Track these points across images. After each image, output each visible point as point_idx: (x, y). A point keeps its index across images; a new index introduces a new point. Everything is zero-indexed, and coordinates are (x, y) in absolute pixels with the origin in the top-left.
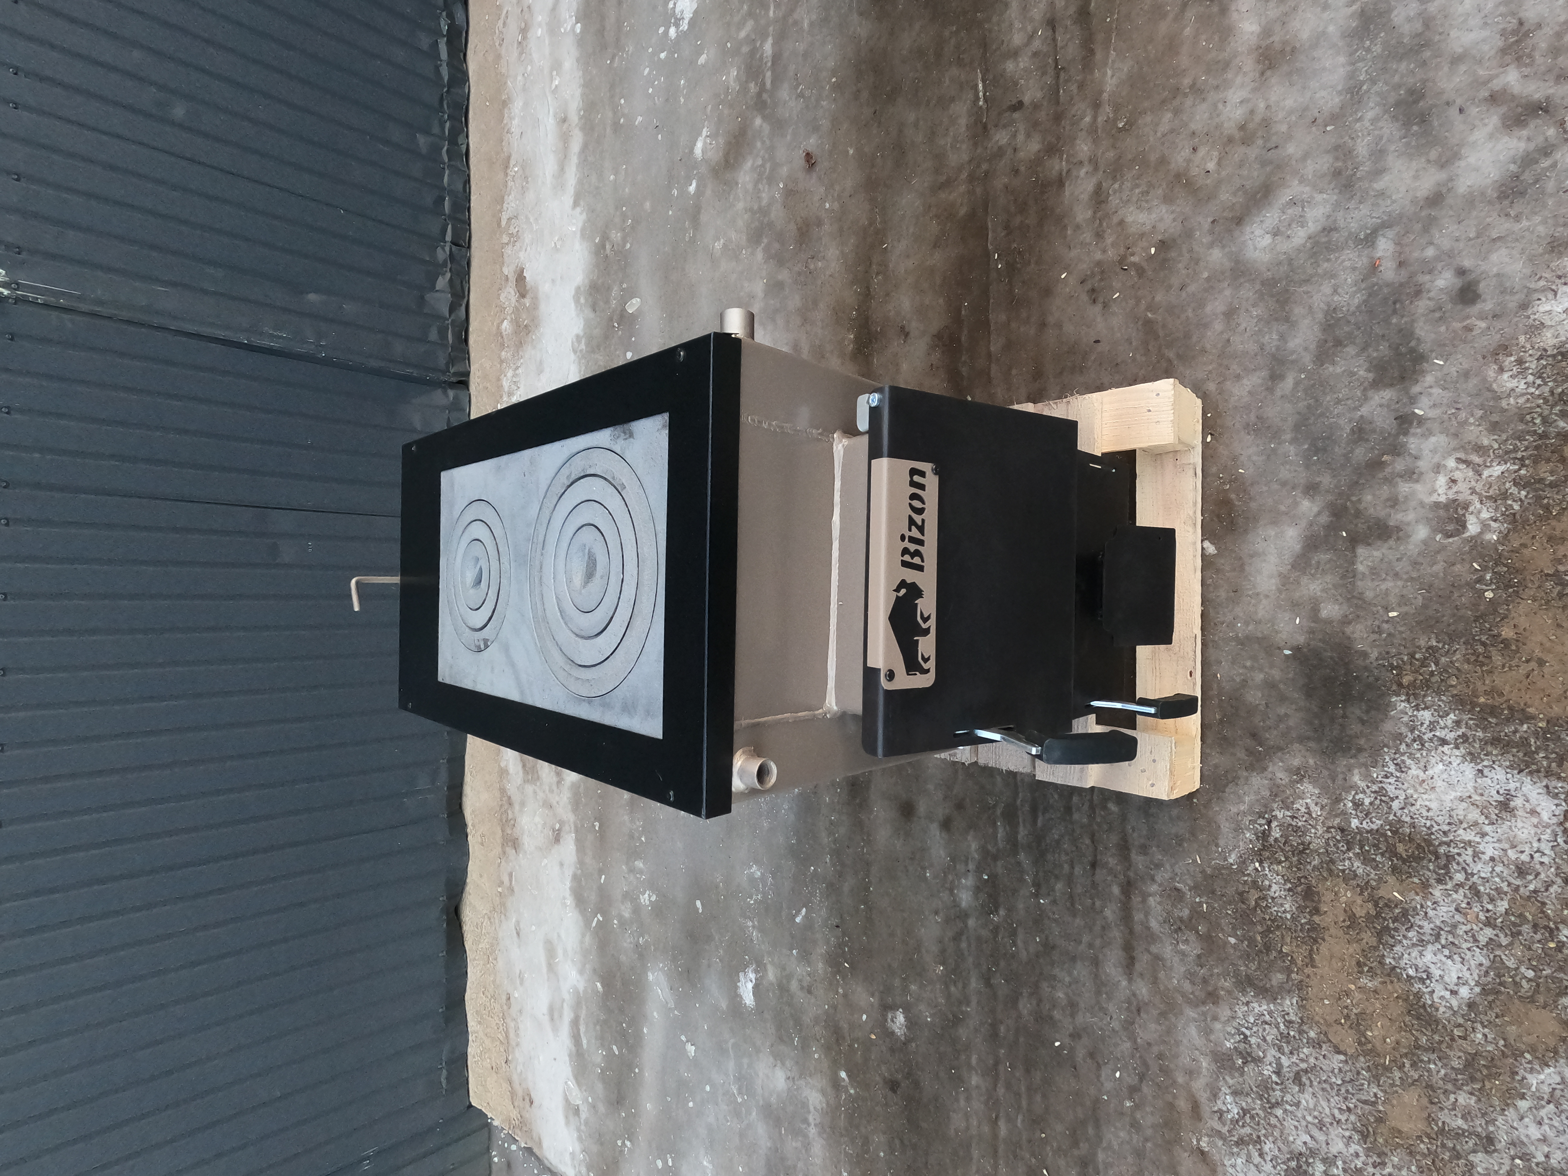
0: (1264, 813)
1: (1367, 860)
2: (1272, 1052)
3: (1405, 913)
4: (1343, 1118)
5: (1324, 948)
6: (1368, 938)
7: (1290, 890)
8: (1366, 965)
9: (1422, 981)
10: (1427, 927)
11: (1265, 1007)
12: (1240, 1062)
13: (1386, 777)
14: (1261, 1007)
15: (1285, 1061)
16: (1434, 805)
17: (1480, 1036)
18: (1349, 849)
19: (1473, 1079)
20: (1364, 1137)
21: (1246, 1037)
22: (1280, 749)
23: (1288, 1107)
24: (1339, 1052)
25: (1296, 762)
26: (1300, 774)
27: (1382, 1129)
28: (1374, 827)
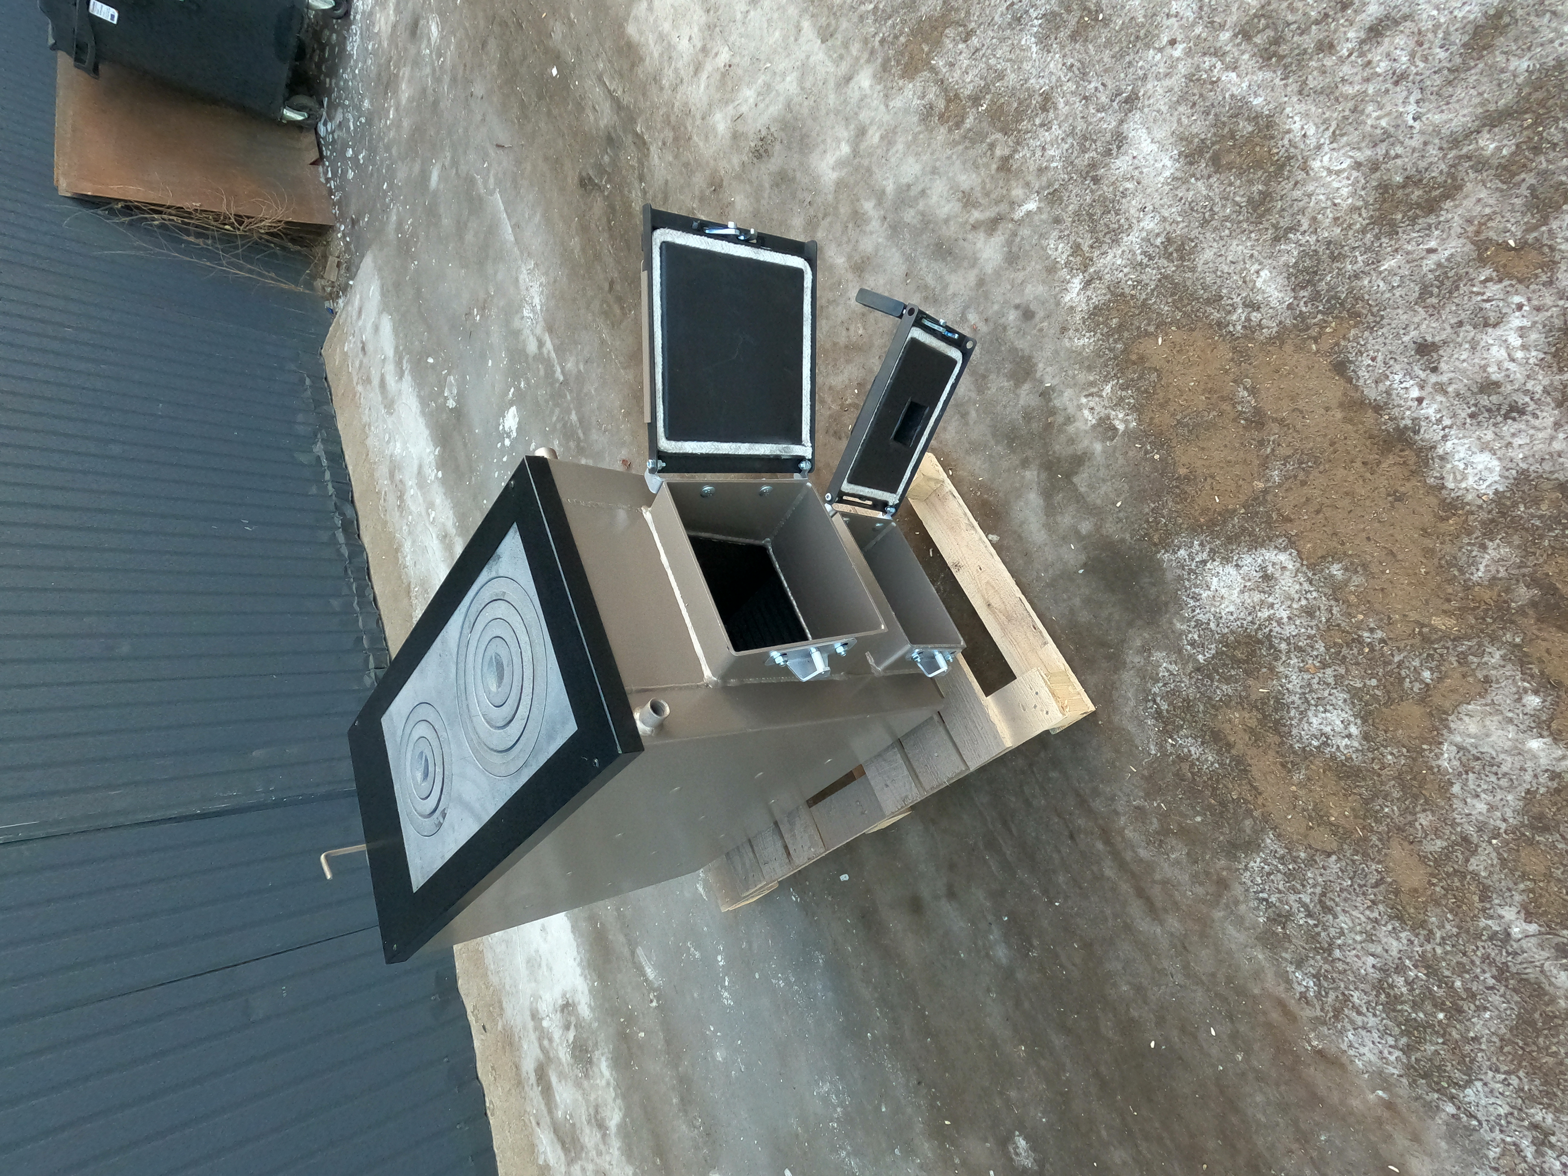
0: (1147, 697)
1: (1228, 680)
2: (1292, 897)
3: (1277, 701)
4: (1375, 915)
5: (1255, 772)
6: (1272, 739)
7: (1203, 743)
8: (1287, 763)
9: (1325, 744)
10: (1296, 698)
11: (1258, 860)
12: (1280, 930)
13: (1194, 611)
14: (1256, 864)
15: (1306, 899)
16: (1232, 608)
17: (1390, 757)
18: (1212, 681)
19: (1416, 797)
20: (1399, 918)
21: (1266, 900)
22: (1123, 641)
23: (1339, 942)
24: (1329, 855)
25: (1138, 643)
26: (1146, 650)
27: (1405, 898)
28: (1213, 652)
